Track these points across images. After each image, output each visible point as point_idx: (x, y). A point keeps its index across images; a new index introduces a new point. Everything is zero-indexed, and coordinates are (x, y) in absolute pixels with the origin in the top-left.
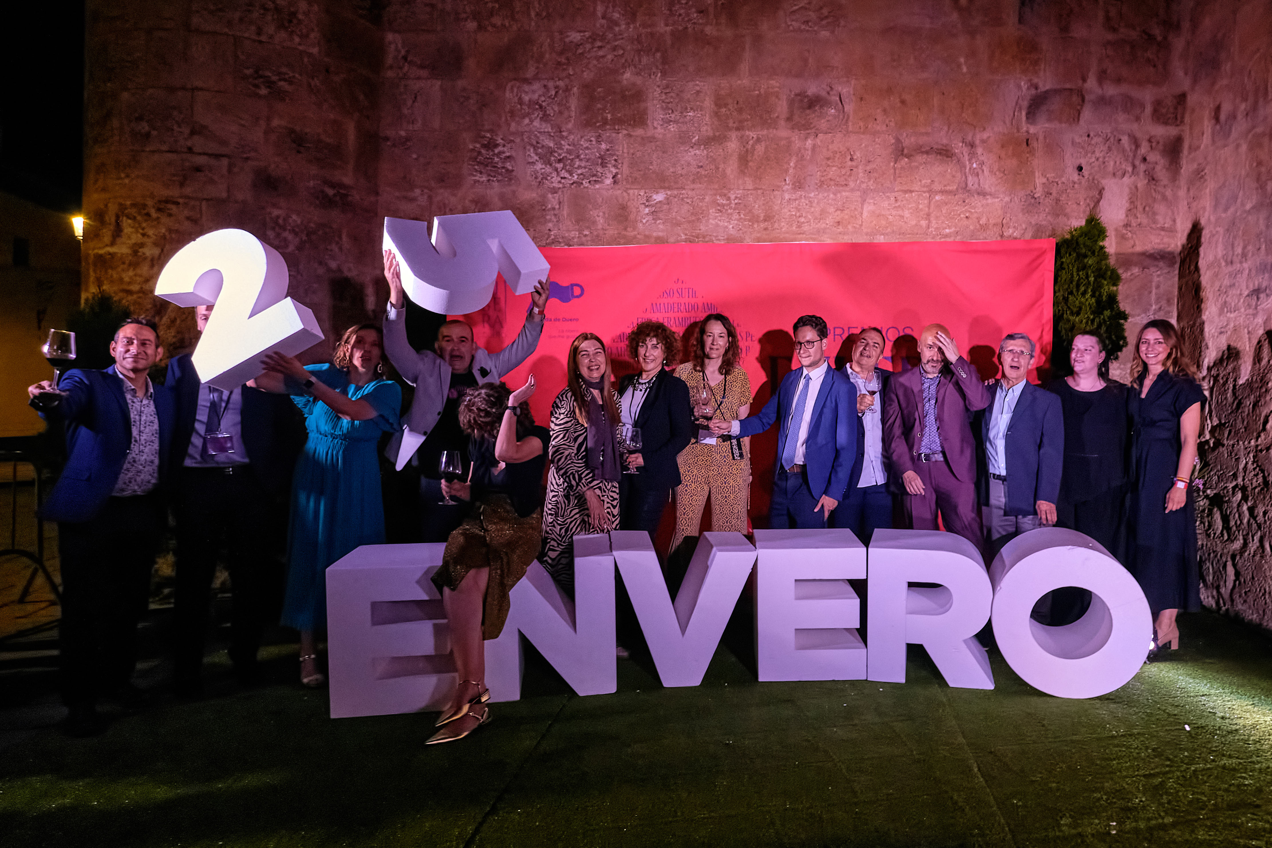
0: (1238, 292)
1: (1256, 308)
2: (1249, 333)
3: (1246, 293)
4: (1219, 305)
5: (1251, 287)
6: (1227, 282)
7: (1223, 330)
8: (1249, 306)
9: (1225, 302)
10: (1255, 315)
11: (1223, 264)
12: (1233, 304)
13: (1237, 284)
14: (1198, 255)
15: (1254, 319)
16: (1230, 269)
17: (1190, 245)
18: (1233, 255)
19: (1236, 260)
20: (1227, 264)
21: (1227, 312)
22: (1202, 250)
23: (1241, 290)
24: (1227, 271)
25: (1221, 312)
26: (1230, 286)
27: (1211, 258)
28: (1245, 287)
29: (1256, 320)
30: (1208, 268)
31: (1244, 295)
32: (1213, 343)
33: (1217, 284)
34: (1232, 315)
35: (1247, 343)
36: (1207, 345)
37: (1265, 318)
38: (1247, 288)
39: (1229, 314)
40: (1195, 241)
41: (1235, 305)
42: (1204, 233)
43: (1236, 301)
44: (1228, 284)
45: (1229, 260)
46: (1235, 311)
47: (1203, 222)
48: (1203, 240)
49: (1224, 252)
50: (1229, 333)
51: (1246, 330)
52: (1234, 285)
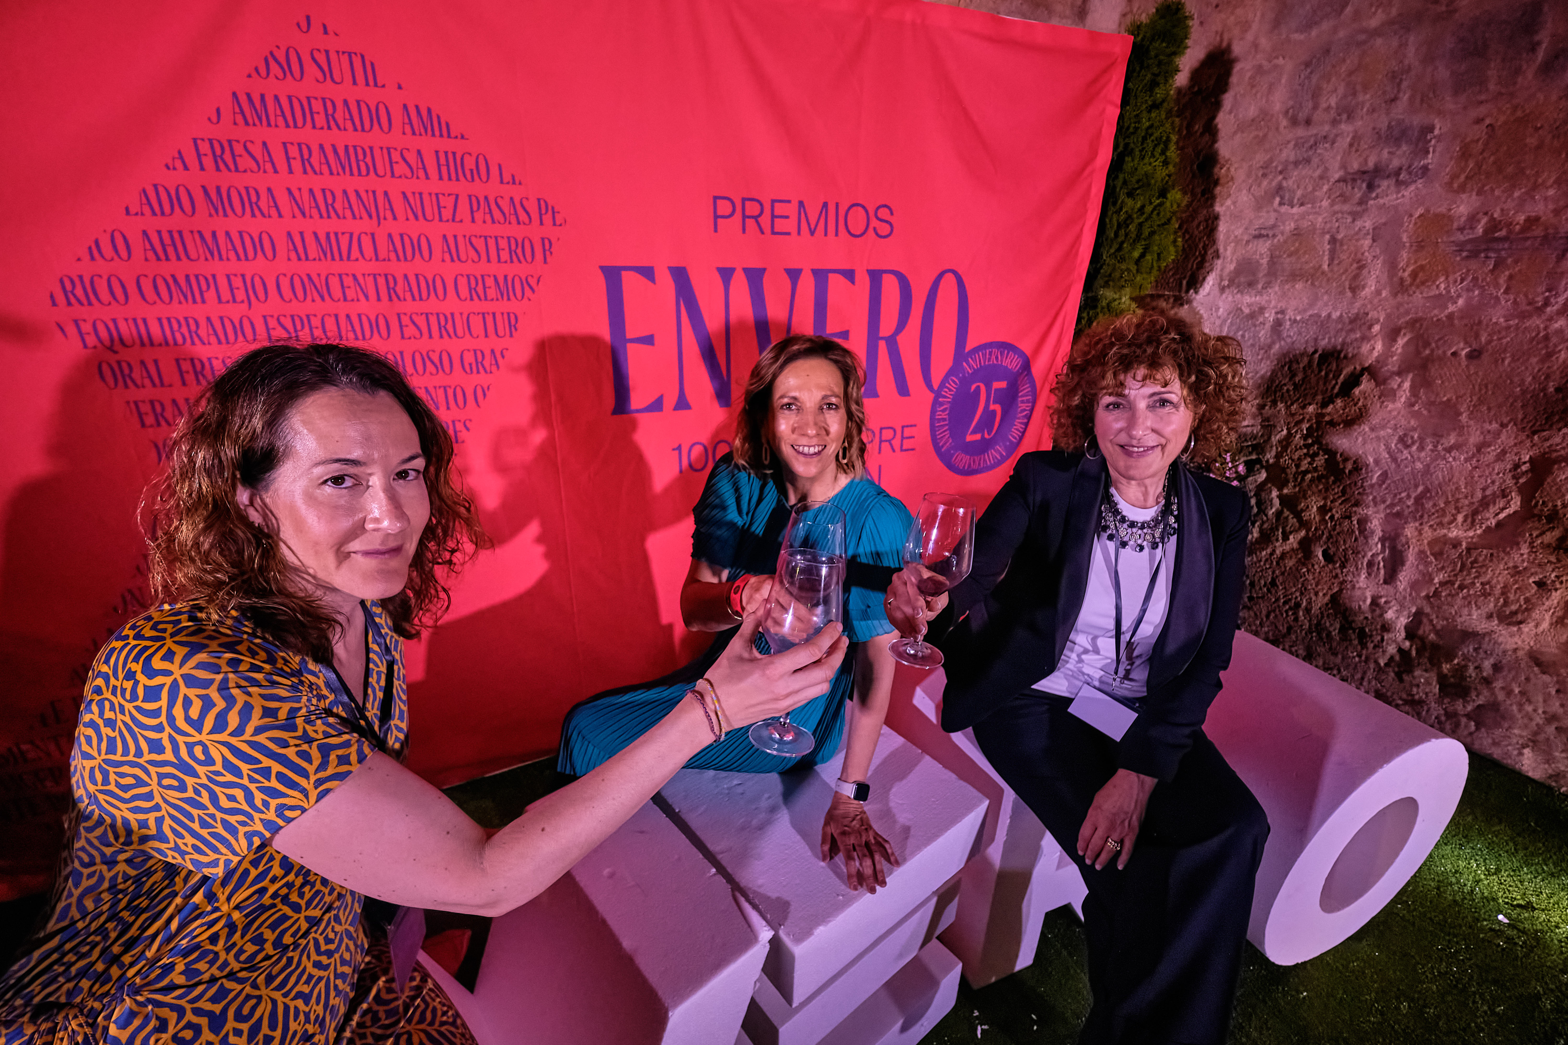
0: (1318, 172)
1: (1362, 202)
2: (1333, 241)
3: (1337, 176)
4: (1259, 192)
5: (1355, 165)
6: (1288, 154)
7: (1263, 232)
8: (1344, 198)
9: (1280, 188)
10: (1355, 216)
11: (1284, 123)
12: (1299, 193)
13: (1315, 160)
14: (1217, 106)
15: (1354, 220)
16: (1301, 132)
17: (1196, 89)
18: (1315, 107)
19: (1318, 116)
20: (1294, 122)
21: (1281, 204)
22: (1228, 99)
23: (1326, 169)
24: (1290, 136)
25: (1260, 204)
26: (1296, 163)
27: (1251, 111)
28: (1337, 165)
29: (1359, 223)
30: (1241, 128)
31: (1332, 180)
32: (1233, 253)
33: (1260, 158)
34: (1295, 210)
35: (1326, 258)
36: (1217, 256)
37: (1383, 220)
38: (1343, 166)
39: (1284, 209)
40: (1212, 82)
41: (1303, 196)
42: (1237, 67)
43: (1310, 189)
44: (1292, 158)
45: (1302, 116)
46: (1302, 204)
47: (1237, 49)
48: (1234, 79)
49: (1291, 103)
50: (1280, 238)
51: (1327, 237)
52: (1308, 161)
